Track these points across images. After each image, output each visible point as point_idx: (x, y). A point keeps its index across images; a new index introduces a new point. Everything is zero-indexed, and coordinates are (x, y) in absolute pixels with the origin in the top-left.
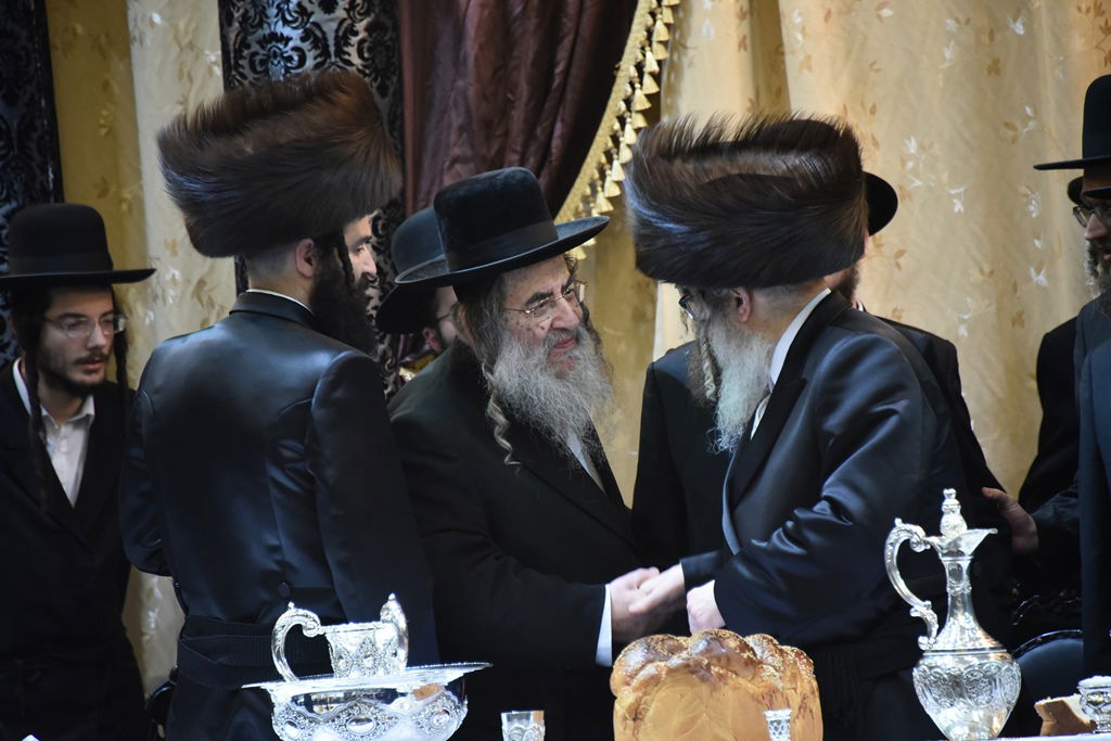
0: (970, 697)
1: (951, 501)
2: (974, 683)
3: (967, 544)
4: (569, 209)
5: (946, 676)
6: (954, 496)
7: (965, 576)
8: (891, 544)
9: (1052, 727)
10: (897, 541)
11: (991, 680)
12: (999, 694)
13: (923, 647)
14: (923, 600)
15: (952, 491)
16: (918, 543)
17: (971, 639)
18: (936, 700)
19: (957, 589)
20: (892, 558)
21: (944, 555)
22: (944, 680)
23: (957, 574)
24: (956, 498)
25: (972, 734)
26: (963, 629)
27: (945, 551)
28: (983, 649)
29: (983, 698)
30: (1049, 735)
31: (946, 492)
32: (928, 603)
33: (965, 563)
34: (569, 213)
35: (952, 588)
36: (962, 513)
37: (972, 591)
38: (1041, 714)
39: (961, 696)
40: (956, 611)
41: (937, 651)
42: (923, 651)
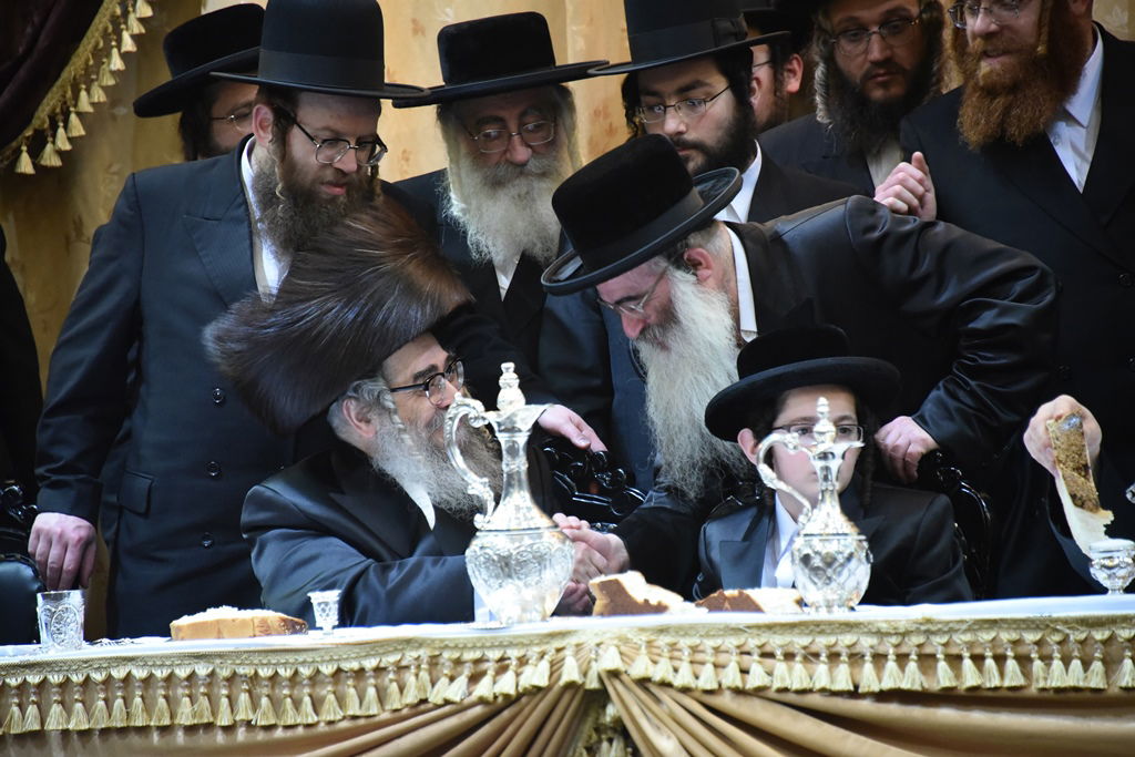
0: (519, 578)
1: (509, 376)
2: (522, 564)
3: (523, 420)
4: (97, 30)
5: (495, 558)
6: (512, 369)
7: (522, 453)
8: (450, 418)
9: (606, 606)
10: (456, 415)
11: (541, 560)
12: (548, 574)
13: (477, 525)
14: (481, 477)
15: (511, 365)
16: (476, 418)
17: (526, 519)
18: (486, 581)
19: (512, 467)
20: (451, 433)
21: (500, 431)
22: (493, 560)
23: (513, 451)
24: (515, 372)
25: (524, 615)
26: (518, 508)
27: (503, 428)
28: (538, 528)
29: (533, 579)
30: (602, 614)
31: (504, 366)
32: (486, 480)
33: (522, 439)
34: (97, 34)
35: (507, 465)
36: (520, 386)
37: (529, 468)
38: (595, 593)
39: (510, 576)
40: (511, 490)
41: (490, 531)
42: (477, 530)
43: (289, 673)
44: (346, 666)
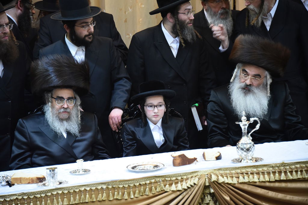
43: (127, 186)
44: (141, 183)
